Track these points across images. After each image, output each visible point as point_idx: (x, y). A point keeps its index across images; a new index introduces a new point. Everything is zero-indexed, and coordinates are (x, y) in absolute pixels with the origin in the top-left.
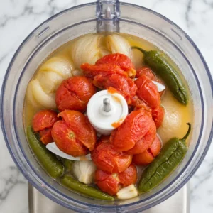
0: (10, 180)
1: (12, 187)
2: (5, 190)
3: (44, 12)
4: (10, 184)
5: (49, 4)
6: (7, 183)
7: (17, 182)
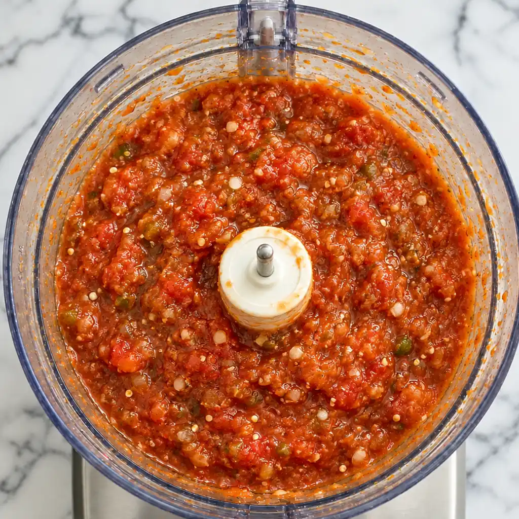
0: (27, 445)
1: (32, 464)
2: (17, 469)
3: (109, 30)
4: (28, 456)
5: (123, 10)
6: (19, 454)
7: (45, 452)
